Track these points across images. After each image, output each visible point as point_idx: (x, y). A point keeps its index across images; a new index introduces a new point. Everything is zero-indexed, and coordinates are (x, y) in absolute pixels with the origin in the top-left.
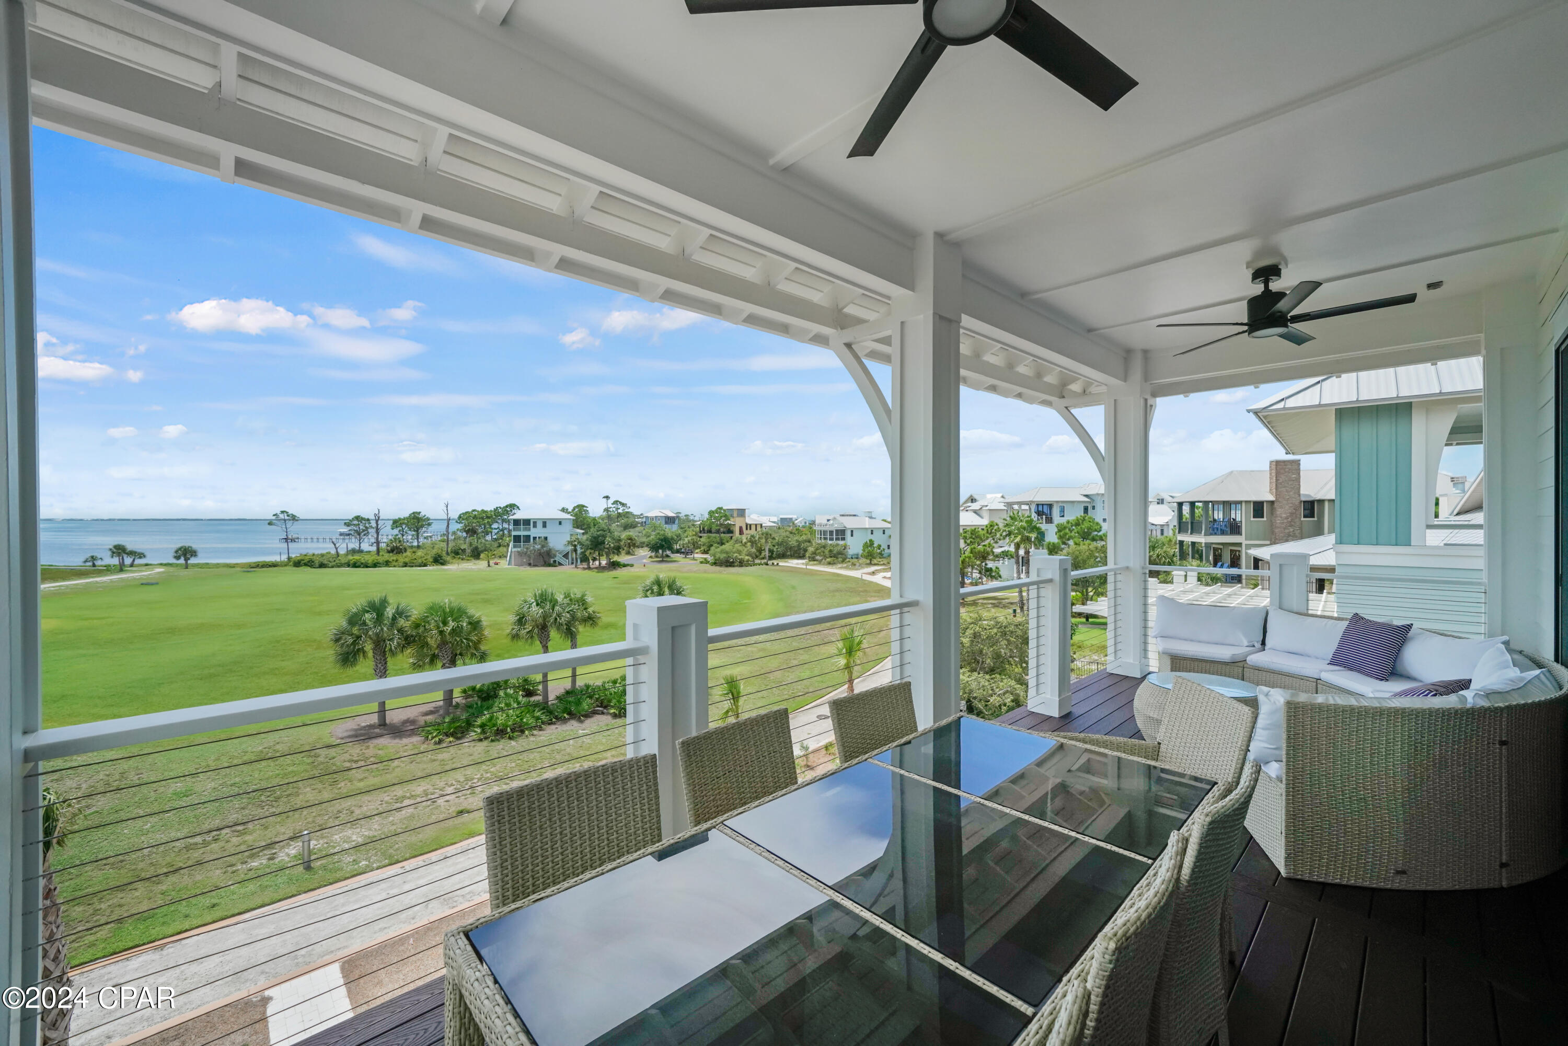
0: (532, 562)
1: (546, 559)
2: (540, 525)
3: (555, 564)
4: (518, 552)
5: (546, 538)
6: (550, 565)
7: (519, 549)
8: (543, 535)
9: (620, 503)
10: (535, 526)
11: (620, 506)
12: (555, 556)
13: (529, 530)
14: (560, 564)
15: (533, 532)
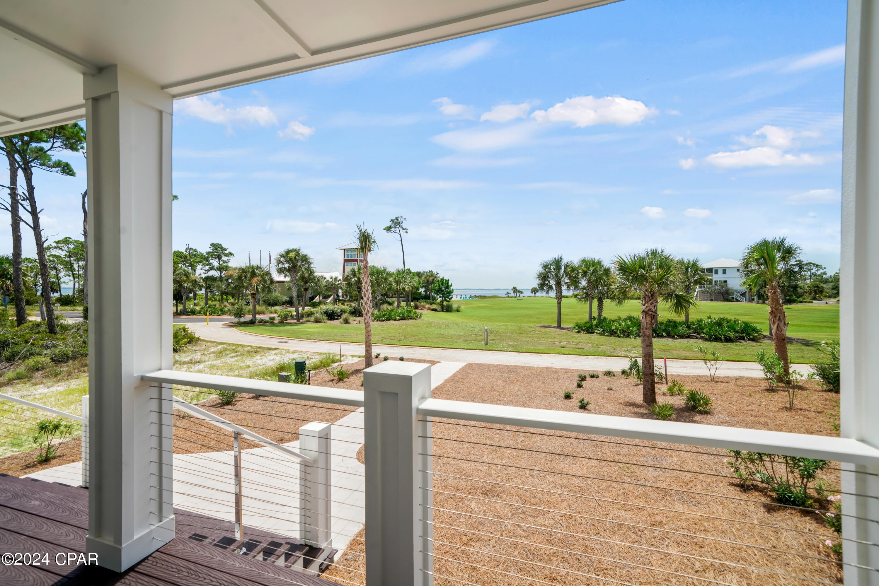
0: (713, 298)
1: (726, 296)
2: (720, 272)
3: (732, 300)
4: (702, 291)
5: (725, 282)
6: (727, 300)
7: (703, 289)
8: (723, 280)
9: (814, 264)
10: (716, 272)
11: (812, 267)
12: (733, 294)
13: (712, 276)
14: (737, 300)
15: (715, 278)
